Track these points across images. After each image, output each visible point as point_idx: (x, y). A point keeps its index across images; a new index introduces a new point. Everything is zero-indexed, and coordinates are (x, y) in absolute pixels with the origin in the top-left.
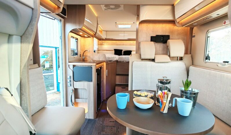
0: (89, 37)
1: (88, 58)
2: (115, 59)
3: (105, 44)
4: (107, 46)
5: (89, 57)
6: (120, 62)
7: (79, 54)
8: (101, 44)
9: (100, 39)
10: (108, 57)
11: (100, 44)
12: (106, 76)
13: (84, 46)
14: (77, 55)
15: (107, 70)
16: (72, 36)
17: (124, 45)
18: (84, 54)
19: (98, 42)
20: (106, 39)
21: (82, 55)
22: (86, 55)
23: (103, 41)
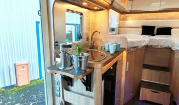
0: (101, 10)
1: (99, 42)
2: (144, 44)
3: (130, 19)
4: (131, 21)
5: (101, 41)
6: (151, 46)
7: (84, 37)
8: (124, 19)
9: (122, 12)
10: (131, 42)
11: (122, 19)
12: (126, 71)
13: (94, 23)
14: (81, 38)
15: (128, 63)
16: (67, 10)
17: (158, 19)
18: (94, 37)
19: (120, 16)
20: (131, 12)
21: (90, 39)
22: (96, 38)
23: (126, 15)
